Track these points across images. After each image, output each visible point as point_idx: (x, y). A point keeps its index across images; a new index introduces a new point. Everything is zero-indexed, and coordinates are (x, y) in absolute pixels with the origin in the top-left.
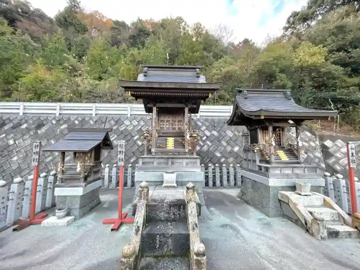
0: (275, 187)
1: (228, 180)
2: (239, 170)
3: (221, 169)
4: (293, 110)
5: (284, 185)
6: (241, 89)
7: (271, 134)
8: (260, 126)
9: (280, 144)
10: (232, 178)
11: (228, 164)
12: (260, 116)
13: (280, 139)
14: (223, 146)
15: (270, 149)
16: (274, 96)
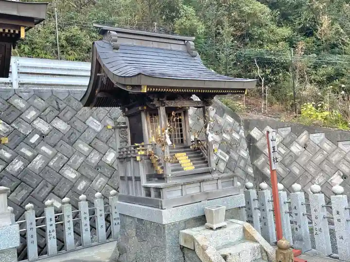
0: (174, 224)
2: (115, 202)
4: (195, 75)
5: (188, 218)
7: (163, 123)
8: (145, 108)
9: (182, 141)
12: (139, 87)
13: (181, 131)
15: (163, 151)
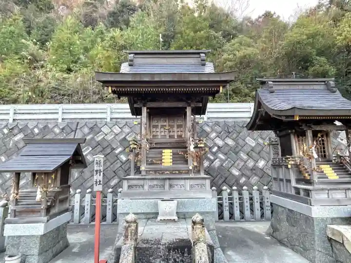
0: (322, 219)
1: (252, 210)
2: (266, 194)
3: (240, 194)
4: (339, 106)
5: (335, 216)
6: (264, 80)
7: (310, 142)
8: (294, 131)
9: (325, 156)
10: (257, 206)
11: (250, 187)
12: (293, 116)
13: (324, 148)
14: (242, 160)
15: (311, 163)
16: (312, 87)
